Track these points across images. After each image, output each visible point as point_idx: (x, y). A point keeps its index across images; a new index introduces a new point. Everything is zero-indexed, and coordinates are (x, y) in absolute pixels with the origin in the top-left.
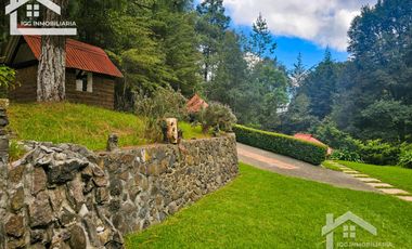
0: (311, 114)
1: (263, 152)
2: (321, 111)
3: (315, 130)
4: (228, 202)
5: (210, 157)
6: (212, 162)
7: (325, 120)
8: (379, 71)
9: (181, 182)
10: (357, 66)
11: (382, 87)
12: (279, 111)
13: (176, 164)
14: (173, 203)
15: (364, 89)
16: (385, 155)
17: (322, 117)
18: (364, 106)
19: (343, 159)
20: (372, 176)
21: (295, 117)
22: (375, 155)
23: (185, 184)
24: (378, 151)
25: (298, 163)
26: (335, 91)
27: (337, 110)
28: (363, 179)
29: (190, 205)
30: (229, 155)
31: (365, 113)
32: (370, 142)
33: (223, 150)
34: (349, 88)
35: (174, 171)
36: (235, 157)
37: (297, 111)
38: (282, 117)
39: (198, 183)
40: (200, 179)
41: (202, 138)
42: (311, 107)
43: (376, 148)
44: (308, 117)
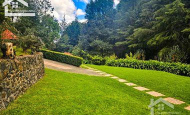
0: (70, 44)
1: (54, 62)
2: (74, 43)
3: (71, 51)
4: (45, 89)
5: (31, 66)
6: (33, 68)
7: (75, 47)
8: (96, 28)
9: (16, 82)
10: (88, 25)
11: (97, 34)
12: (55, 42)
13: (13, 71)
14: (12, 95)
15: (90, 35)
16: (101, 61)
17: (74, 46)
18: (90, 42)
19: (86, 63)
20: (99, 70)
21: (63, 45)
22: (98, 61)
23: (19, 82)
24: (98, 60)
25: (71, 66)
26: (80, 35)
27: (80, 43)
28: (97, 71)
29: (22, 94)
30: (41, 64)
31: (91, 45)
32: (95, 57)
33: (38, 61)
34: (85, 34)
35: (12, 76)
36: (43, 65)
37: (64, 42)
38: (57, 45)
39: (26, 81)
40: (27, 79)
41: (27, 56)
42: (69, 41)
43: (97, 58)
44: (69, 45)
